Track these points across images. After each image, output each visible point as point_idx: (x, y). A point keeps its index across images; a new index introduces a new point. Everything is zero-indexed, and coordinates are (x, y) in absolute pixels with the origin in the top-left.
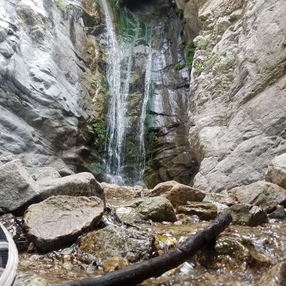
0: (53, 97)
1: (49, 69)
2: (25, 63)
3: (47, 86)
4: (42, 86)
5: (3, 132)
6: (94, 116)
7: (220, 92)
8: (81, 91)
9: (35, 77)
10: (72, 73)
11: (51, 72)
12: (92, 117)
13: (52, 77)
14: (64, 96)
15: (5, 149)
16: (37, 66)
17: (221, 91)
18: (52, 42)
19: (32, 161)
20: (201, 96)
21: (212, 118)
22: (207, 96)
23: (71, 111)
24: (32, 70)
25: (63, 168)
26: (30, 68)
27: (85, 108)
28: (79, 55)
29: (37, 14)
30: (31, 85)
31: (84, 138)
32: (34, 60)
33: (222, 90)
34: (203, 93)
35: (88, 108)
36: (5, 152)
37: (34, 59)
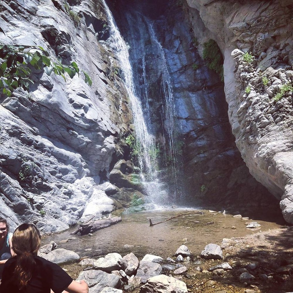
0: (94, 120)
1: (84, 92)
2: (63, 90)
3: (86, 109)
4: (82, 111)
5: (59, 165)
6: (124, 128)
7: (284, 117)
8: (110, 106)
9: (75, 103)
10: (99, 89)
11: (86, 94)
12: (123, 130)
13: (88, 99)
14: (101, 117)
15: (64, 181)
16: (74, 90)
17: (284, 115)
18: (78, 61)
19: (84, 186)
20: (261, 118)
21: (285, 144)
22: (268, 119)
23: (108, 130)
24: (70, 96)
25: (108, 185)
26: (68, 94)
27: (116, 123)
28: (99, 68)
29: (60, 33)
30: (73, 113)
31: (121, 153)
32: (69, 84)
33: (286, 114)
34: (263, 115)
35: (118, 121)
36: (64, 184)
37: (67, 83)
